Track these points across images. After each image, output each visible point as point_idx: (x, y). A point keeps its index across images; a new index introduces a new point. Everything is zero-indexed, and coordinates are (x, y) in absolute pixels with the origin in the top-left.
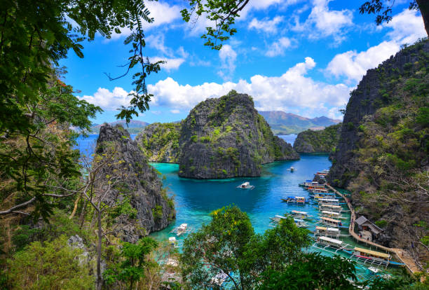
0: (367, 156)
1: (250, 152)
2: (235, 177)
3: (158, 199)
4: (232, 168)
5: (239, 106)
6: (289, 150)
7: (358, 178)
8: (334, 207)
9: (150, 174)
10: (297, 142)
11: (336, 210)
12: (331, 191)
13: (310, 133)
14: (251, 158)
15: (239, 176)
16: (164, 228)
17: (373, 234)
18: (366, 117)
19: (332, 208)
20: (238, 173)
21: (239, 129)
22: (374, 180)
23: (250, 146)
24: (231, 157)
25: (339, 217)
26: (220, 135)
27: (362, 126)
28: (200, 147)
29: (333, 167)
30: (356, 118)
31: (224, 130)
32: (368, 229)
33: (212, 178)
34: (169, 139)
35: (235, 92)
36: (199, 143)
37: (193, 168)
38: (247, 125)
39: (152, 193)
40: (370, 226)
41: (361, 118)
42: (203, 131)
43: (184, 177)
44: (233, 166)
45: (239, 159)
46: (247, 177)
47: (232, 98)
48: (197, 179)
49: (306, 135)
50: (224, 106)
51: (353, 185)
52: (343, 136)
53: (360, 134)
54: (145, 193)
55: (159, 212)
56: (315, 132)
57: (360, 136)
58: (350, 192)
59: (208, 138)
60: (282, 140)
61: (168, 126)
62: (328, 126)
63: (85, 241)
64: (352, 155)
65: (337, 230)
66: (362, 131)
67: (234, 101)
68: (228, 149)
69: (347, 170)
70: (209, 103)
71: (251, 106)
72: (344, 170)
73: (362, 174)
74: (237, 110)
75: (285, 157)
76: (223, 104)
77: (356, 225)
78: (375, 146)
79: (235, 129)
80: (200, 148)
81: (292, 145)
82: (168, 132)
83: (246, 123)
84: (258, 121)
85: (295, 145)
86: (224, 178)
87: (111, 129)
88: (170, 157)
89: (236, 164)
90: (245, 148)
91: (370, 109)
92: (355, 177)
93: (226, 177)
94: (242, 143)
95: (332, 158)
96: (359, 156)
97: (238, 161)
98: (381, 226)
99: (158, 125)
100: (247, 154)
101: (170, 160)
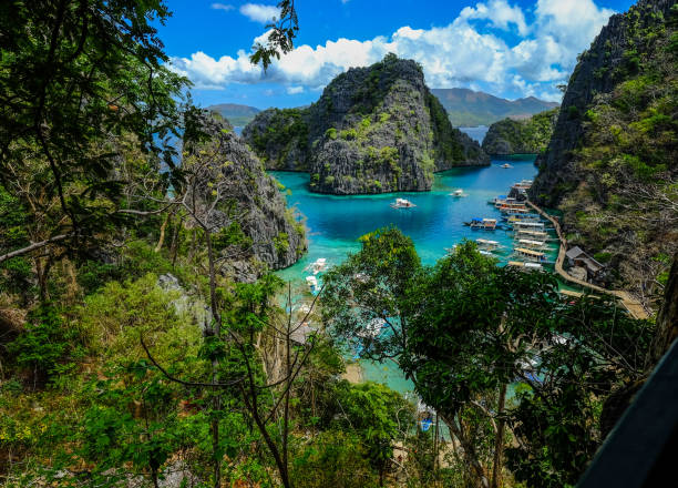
0: (593, 159)
1: (417, 154)
2: (393, 191)
3: (281, 223)
4: (388, 178)
5: (400, 81)
6: (475, 150)
7: (576, 192)
8: (537, 233)
9: (268, 188)
10: (488, 139)
11: (539, 238)
12: (535, 211)
13: (508, 124)
14: (418, 164)
15: (399, 191)
16: (291, 265)
17: (589, 271)
18: (599, 96)
19: (534, 236)
20: (398, 185)
21: (400, 117)
22: (600, 195)
23: (416, 145)
24: (387, 163)
25: (542, 248)
26: (370, 129)
27: (590, 113)
29: (539, 176)
30: (582, 99)
31: (376, 119)
32: (582, 264)
33: (360, 194)
34: (293, 134)
35: (395, 56)
36: (339, 141)
37: (331, 178)
38: (413, 112)
39: (272, 215)
40: (586, 261)
41: (590, 99)
42: (345, 122)
43: (316, 192)
44: (390, 174)
45: (399, 165)
46: (411, 191)
47: (389, 66)
48: (336, 195)
49: (502, 128)
50: (376, 80)
51: (568, 203)
52: (559, 127)
53: (585, 124)
54: (262, 216)
55: (285, 244)
56: (516, 123)
57: (586, 128)
58: (562, 213)
59: (353, 132)
60: (465, 135)
61: (290, 113)
62: (537, 113)
63: (181, 282)
64: (571, 157)
65: (539, 265)
66: (591, 120)
67: (392, 71)
68: (383, 150)
69: (560, 180)
70: (355, 74)
71: (419, 81)
72: (556, 180)
73: (583, 185)
74: (397, 86)
75: (468, 161)
76: (375, 77)
77: (566, 259)
78: (607, 142)
79: (393, 118)
80: (340, 147)
81: (480, 143)
82: (292, 122)
83: (411, 107)
84: (431, 105)
85: (485, 143)
86: (376, 193)
88: (295, 163)
89: (395, 172)
90: (409, 147)
91: (606, 84)
92: (572, 191)
93: (379, 191)
94: (404, 140)
95: (540, 161)
96: (580, 159)
97: (396, 168)
98: (602, 260)
99: (275, 113)
100: (412, 157)
101: (295, 166)
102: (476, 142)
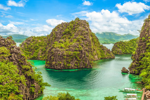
1: (87, 53)
2: (78, 68)
3: (32, 81)
5: (80, 27)
6: (109, 53)
13: (121, 43)
14: (87, 57)
20: (79, 66)
21: (81, 40)
23: (87, 51)
26: (69, 45)
28: (58, 51)
31: (72, 41)
33: (65, 69)
35: (79, 19)
38: (85, 39)
42: (60, 42)
43: (47, 68)
46: (85, 68)
47: (77, 22)
48: (56, 69)
56: (124, 43)
59: (63, 45)
60: (105, 47)
61: (39, 38)
67: (78, 24)
71: (87, 28)
74: (79, 29)
76: (72, 26)
77: (145, 96)
79: (78, 41)
82: (40, 41)
83: (85, 37)
84: (92, 36)
85: (113, 50)
86: (71, 69)
87: (4, 40)
89: (79, 61)
94: (82, 49)
95: (133, 57)
99: (33, 38)
100: (85, 55)
101: (41, 58)
102: (109, 50)
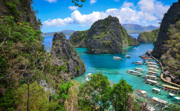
0: (171, 44)
1: (117, 42)
2: (111, 53)
3: (78, 63)
4: (109, 49)
5: (112, 22)
6: (135, 41)
7: (166, 54)
8: (154, 66)
9: (74, 53)
10: (139, 38)
11: (155, 68)
12: (154, 59)
13: (145, 33)
14: (118, 45)
15: (112, 53)
16: (80, 75)
17: (172, 78)
18: (171, 25)
19: (153, 67)
20: (112, 51)
22: (173, 55)
23: (117, 40)
24: (109, 45)
25: (156, 71)
26: (104, 36)
27: (169, 30)
29: (154, 49)
30: (166, 26)
31: (106, 33)
32: (169, 76)
33: (101, 54)
34: (83, 38)
35: (111, 16)
36: (95, 39)
37: (93, 50)
39: (75, 61)
40: (170, 75)
41: (168, 26)
42: (97, 34)
43: (89, 54)
44: (110, 48)
45: (112, 46)
46: (116, 53)
47: (110, 19)
48: (94, 54)
49: (143, 34)
50: (106, 23)
51: (163, 57)
52: (160, 34)
53: (168, 33)
54: (72, 61)
55: (78, 69)
56: (147, 33)
57: (168, 34)
58: (162, 60)
59: (99, 37)
60: (132, 37)
61: (82, 32)
62: (153, 30)
63: (47, 82)
64: (164, 43)
65: (155, 76)
66: (169, 32)
67: (110, 20)
68: (108, 42)
69: (161, 50)
70: (99, 22)
71: (118, 23)
72: (160, 50)
73: (168, 52)
74: (111, 24)
75: (133, 44)
76: (105, 22)
77: (164, 75)
78: (175, 39)
79: (110, 33)
80: (96, 41)
81: (137, 39)
82: (83, 35)
83: (116, 30)
84: (121, 29)
85: (138, 39)
86: (106, 54)
87: (58, 35)
88: (84, 45)
89: (111, 48)
90: (115, 41)
91: (173, 22)
92: (165, 53)
93: (107, 53)
94: (114, 39)
95: (154, 44)
96: (167, 43)
97: (112, 47)
98: (176, 75)
99: (78, 32)
100: (116, 43)
101: (84, 46)
102: (135, 39)
